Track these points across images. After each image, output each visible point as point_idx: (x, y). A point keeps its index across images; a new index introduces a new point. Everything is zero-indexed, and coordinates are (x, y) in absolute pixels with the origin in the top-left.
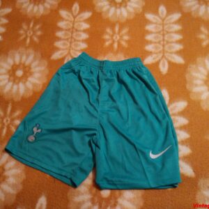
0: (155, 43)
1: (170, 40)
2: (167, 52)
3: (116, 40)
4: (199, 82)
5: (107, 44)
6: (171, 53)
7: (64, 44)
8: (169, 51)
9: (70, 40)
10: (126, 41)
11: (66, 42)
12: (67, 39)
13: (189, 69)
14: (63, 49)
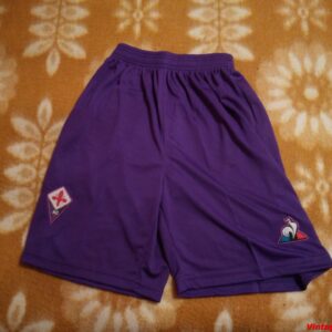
0: (205, 24)
1: (230, 19)
2: (225, 40)
3: (138, 20)
4: (277, 93)
5: (122, 26)
6: (233, 42)
7: (47, 29)
8: (229, 38)
9: (56, 21)
10: (155, 21)
11: (50, 25)
12: (52, 20)
13: (261, 70)
14: (45, 39)
